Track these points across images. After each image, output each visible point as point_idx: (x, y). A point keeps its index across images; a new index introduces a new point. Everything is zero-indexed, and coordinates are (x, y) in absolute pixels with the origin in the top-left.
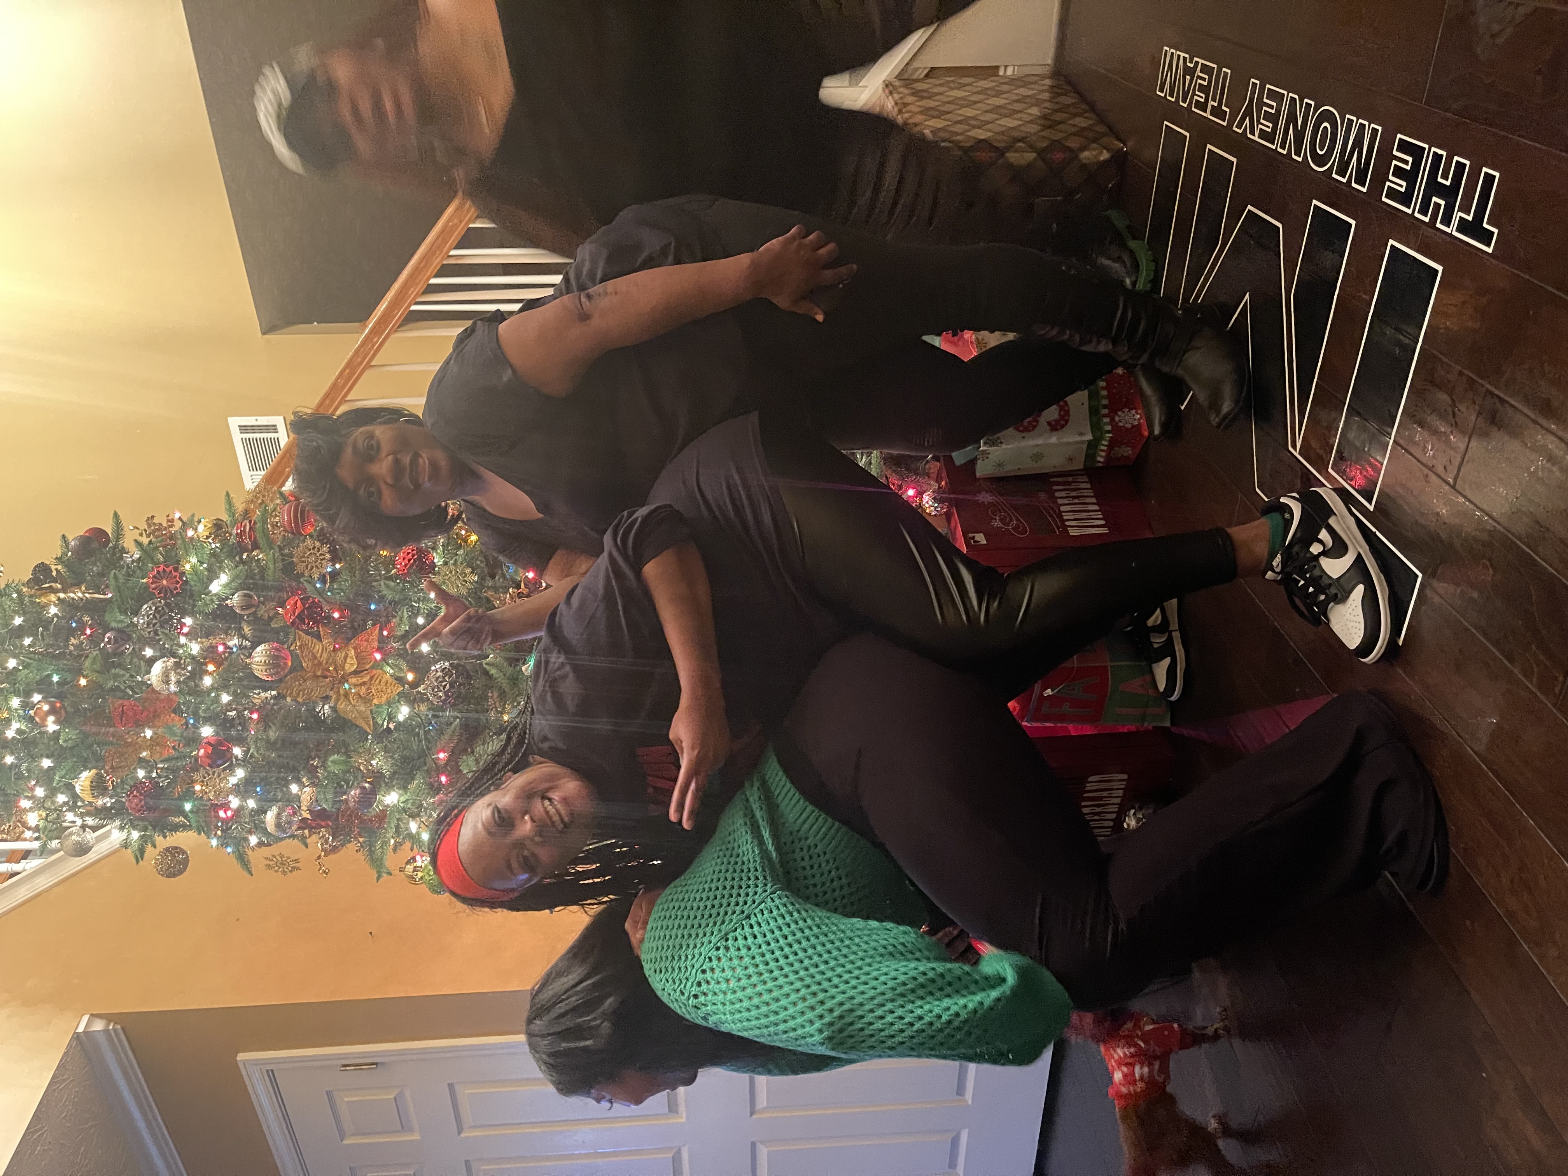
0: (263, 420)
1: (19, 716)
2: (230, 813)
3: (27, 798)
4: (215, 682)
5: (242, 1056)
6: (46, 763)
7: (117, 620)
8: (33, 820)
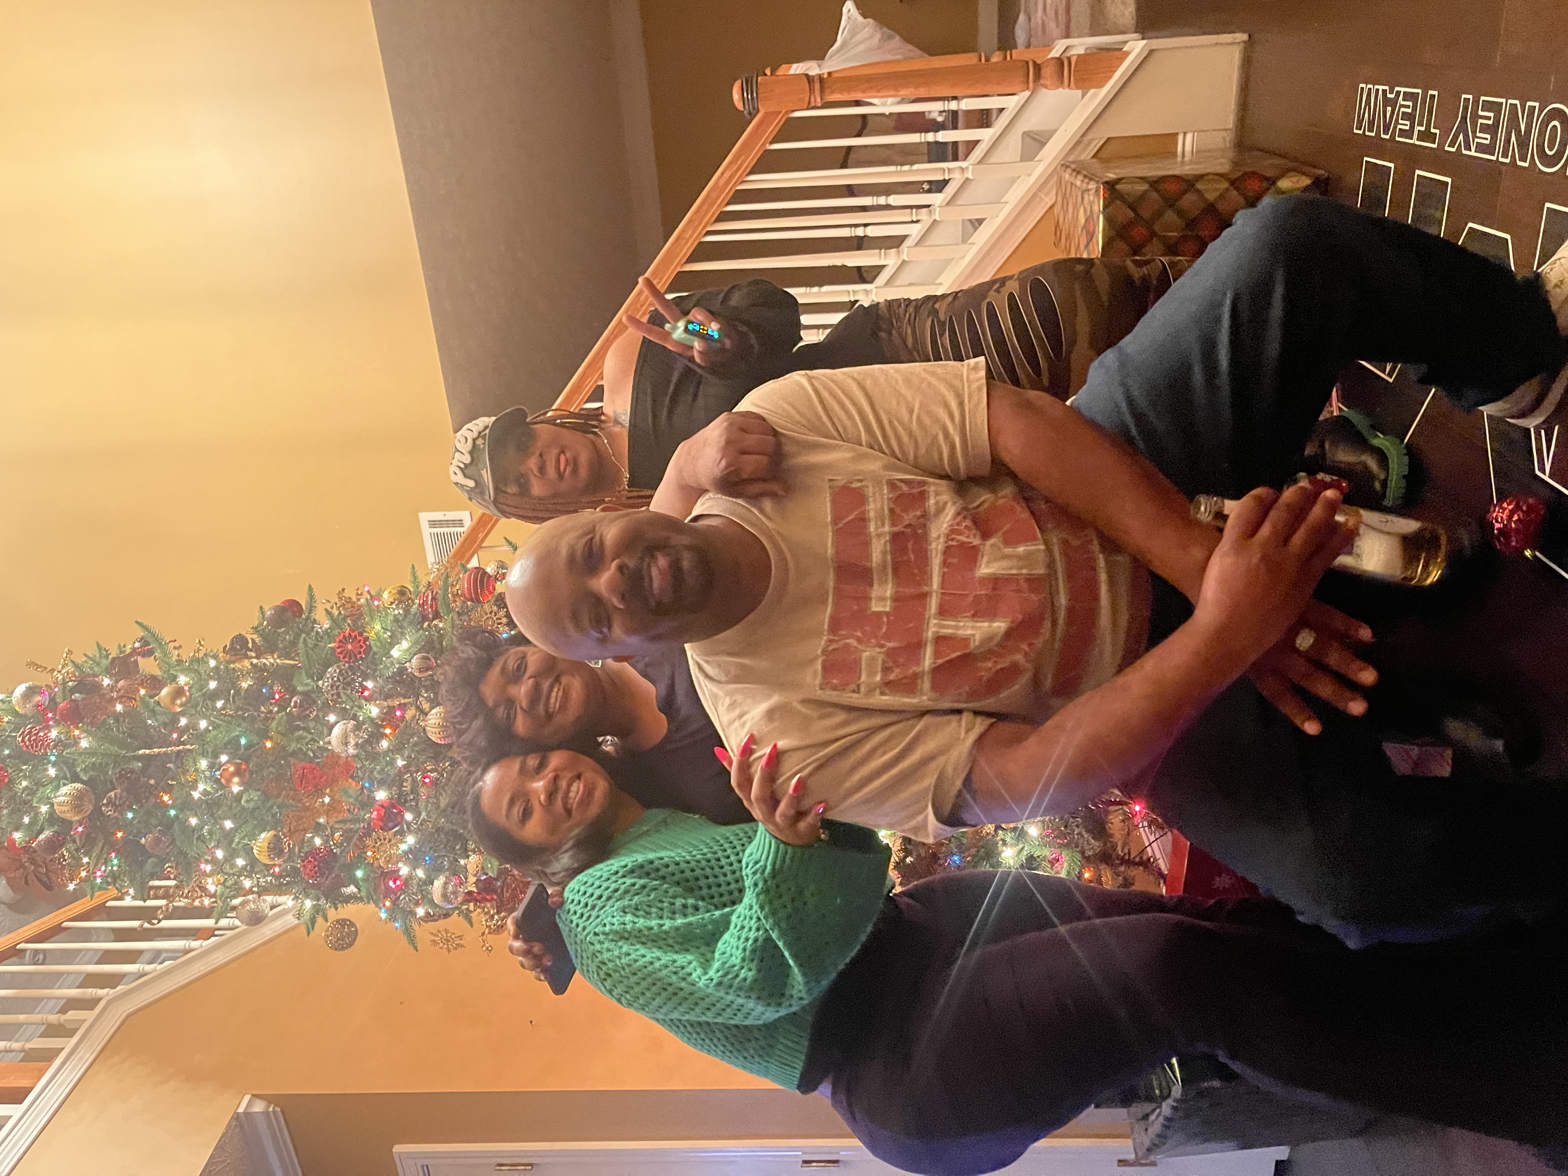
0: (450, 515)
1: (205, 777)
2: (398, 883)
3: (207, 861)
4: (391, 745)
5: (399, 1148)
6: (228, 824)
7: (303, 683)
8: (211, 884)
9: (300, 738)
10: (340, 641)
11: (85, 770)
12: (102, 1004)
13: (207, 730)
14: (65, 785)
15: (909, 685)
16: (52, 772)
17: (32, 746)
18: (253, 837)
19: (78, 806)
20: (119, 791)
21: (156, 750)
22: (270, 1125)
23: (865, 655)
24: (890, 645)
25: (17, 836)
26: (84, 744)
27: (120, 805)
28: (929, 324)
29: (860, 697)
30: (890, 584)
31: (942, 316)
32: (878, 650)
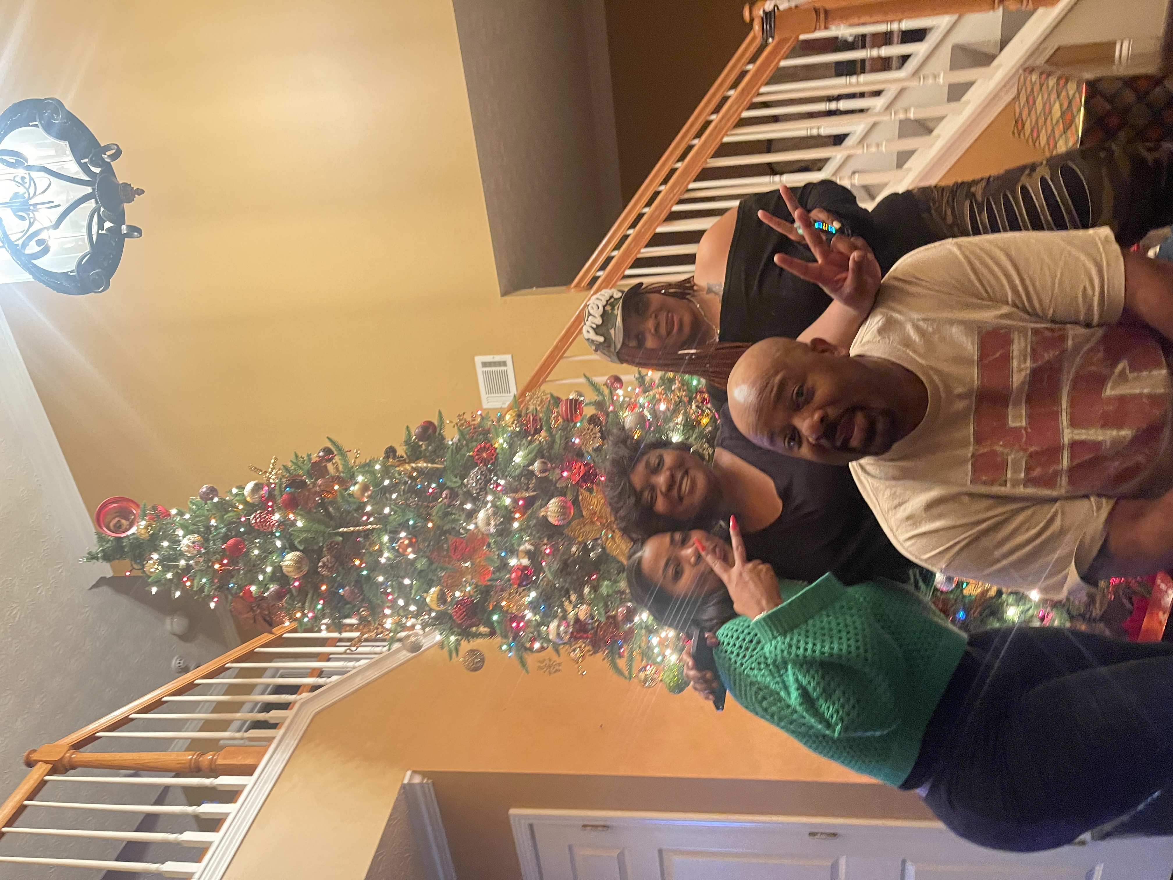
0: (498, 358)
1: (388, 548)
2: (521, 624)
3: (388, 607)
4: (521, 525)
5: (513, 811)
6: (407, 581)
7: (453, 481)
8: (389, 624)
9: (454, 521)
10: (478, 451)
11: (299, 542)
12: (297, 706)
13: (390, 514)
14: (288, 553)
15: (1048, 481)
16: (279, 544)
17: (262, 526)
18: (427, 591)
19: (299, 568)
20: (328, 557)
21: (352, 529)
22: (424, 793)
23: (1010, 457)
24: (1032, 449)
25: (253, 588)
26: (300, 524)
27: (331, 568)
28: (967, 204)
29: (1007, 490)
30: (1023, 405)
31: (979, 198)
32: (1021, 453)
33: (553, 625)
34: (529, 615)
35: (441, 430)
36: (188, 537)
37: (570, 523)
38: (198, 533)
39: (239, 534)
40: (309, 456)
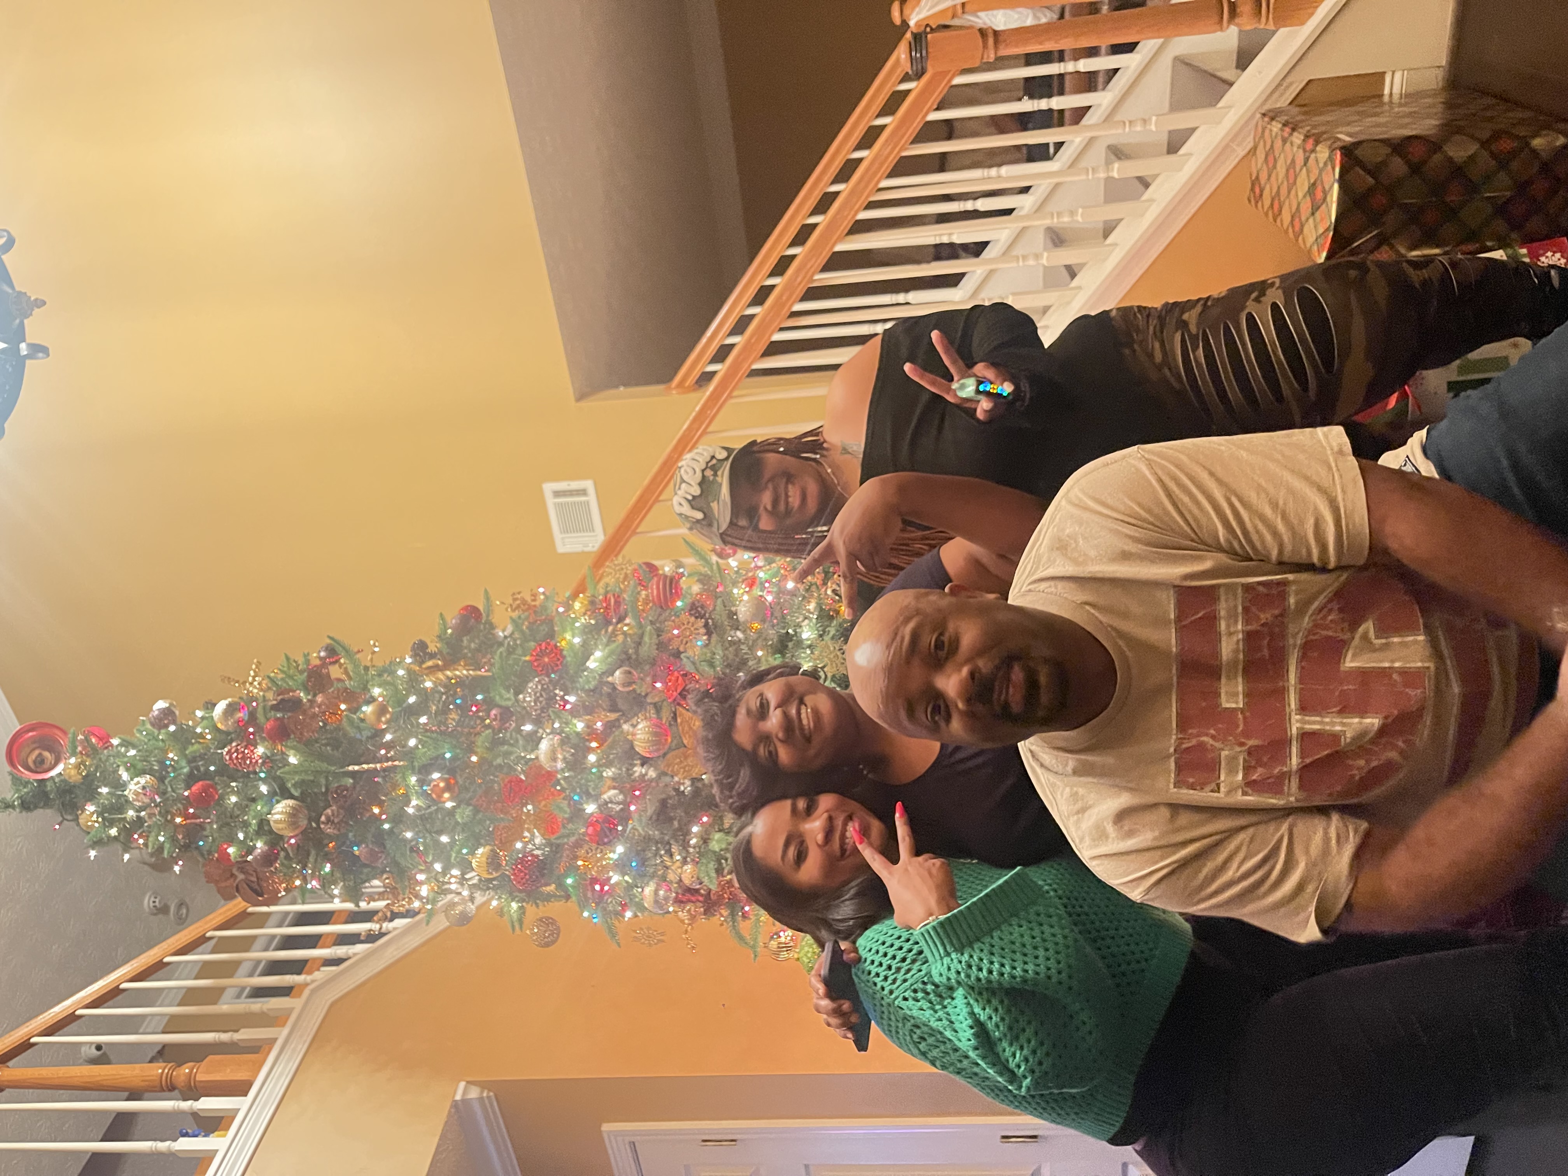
0: (574, 485)
1: (417, 793)
2: (606, 888)
3: (421, 871)
4: (598, 760)
5: (606, 1127)
6: (444, 839)
7: (505, 697)
8: (424, 891)
9: (507, 754)
10: (537, 655)
11: (294, 785)
13: (416, 747)
14: (278, 802)
15: (1275, 785)
16: (264, 789)
17: (240, 763)
18: (472, 853)
19: (294, 822)
20: (334, 808)
21: (365, 766)
22: (484, 1110)
23: (1224, 754)
24: (1251, 742)
25: (231, 850)
26: (293, 760)
27: (338, 823)
28: (1178, 337)
29: (1221, 798)
30: (1240, 680)
31: (1193, 329)
32: (1238, 749)
33: (649, 890)
34: (615, 878)
35: (488, 616)
36: (136, 780)
37: (665, 755)
38: (151, 772)
39: (207, 775)
40: (306, 656)
